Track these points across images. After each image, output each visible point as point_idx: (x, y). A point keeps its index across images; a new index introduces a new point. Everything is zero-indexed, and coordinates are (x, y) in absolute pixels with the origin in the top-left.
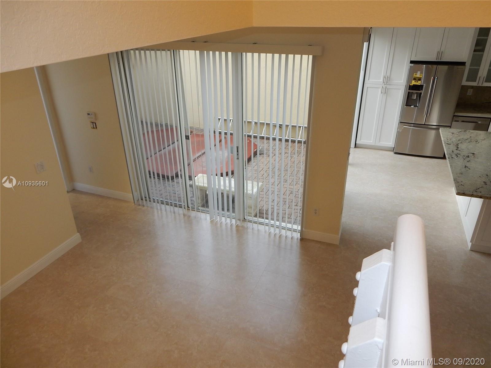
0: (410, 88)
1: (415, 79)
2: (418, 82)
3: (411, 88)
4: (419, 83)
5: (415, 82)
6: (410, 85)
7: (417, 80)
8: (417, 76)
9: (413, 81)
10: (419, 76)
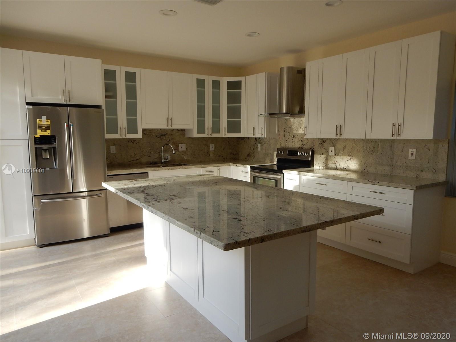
0: (37, 142)
1: (40, 127)
2: (46, 131)
3: (37, 140)
4: (48, 133)
5: (42, 131)
6: (35, 137)
7: (44, 129)
8: (42, 123)
9: (39, 131)
10: (46, 123)
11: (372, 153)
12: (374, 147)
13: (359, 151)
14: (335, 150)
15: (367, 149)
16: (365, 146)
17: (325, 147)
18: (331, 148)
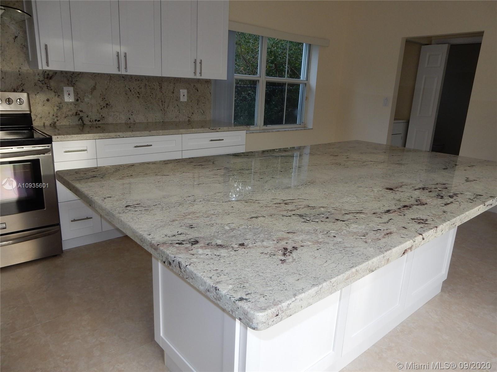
11: (138, 96)
12: (140, 87)
13: (118, 93)
14: (76, 93)
15: (130, 90)
16: (127, 86)
17: (52, 88)
18: (66, 89)
